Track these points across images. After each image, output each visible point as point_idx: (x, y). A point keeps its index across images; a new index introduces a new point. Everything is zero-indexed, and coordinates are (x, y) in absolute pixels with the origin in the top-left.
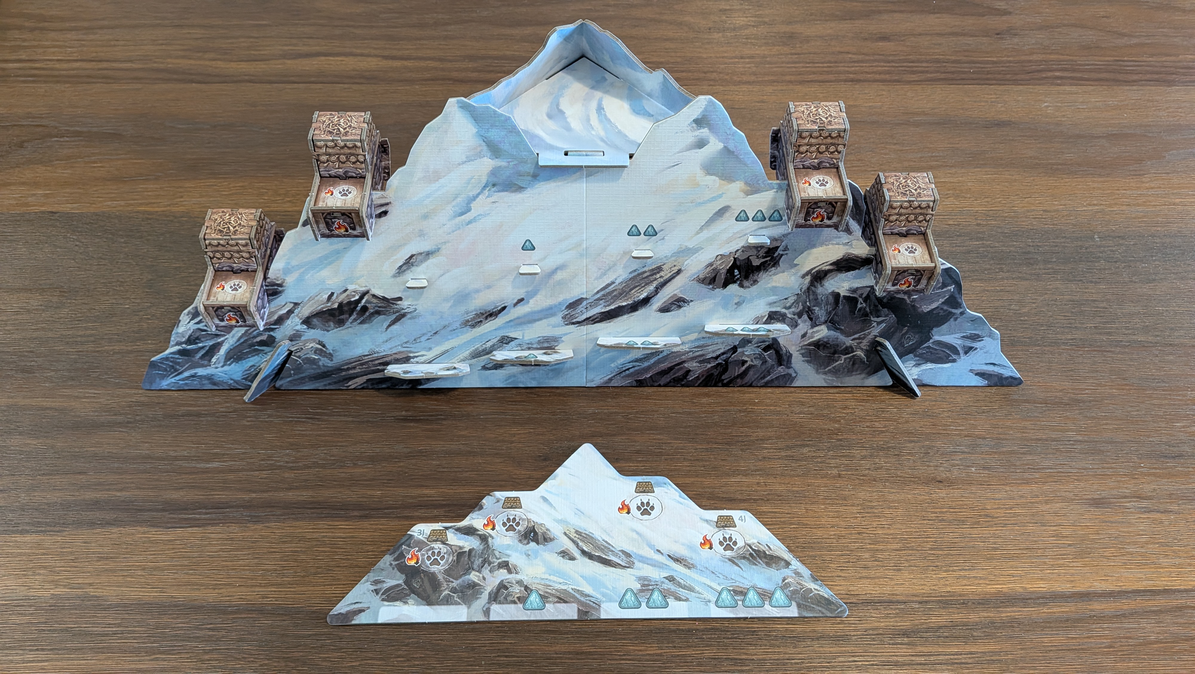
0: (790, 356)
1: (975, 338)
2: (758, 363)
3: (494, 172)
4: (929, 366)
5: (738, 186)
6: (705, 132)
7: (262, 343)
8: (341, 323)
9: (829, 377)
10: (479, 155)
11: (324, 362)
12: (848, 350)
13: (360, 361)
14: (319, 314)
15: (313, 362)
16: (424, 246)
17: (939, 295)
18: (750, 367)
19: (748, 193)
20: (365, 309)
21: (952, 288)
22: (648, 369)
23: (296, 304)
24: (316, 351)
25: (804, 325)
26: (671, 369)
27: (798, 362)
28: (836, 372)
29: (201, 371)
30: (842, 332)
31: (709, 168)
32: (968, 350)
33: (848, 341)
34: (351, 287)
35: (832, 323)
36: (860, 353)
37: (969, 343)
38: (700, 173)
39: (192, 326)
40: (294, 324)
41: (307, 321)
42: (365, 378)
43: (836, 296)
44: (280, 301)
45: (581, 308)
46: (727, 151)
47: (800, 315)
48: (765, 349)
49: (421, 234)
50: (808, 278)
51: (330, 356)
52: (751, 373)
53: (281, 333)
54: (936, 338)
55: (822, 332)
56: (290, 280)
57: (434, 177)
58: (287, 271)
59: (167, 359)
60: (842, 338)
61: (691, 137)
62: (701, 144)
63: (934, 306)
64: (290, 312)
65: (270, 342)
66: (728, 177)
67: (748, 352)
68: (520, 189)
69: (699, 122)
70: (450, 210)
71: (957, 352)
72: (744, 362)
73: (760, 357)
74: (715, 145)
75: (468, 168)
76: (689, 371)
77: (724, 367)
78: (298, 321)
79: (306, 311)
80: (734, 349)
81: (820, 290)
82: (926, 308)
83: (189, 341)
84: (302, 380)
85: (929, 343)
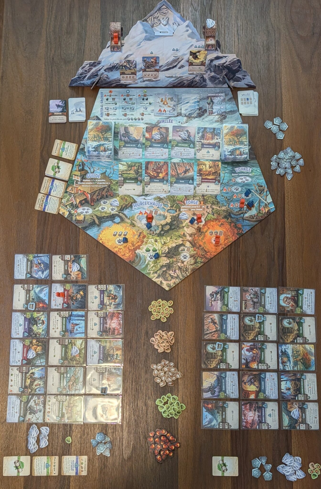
0: (206, 80)
1: (245, 76)
2: (199, 81)
3: (146, 36)
4: (235, 82)
5: (195, 40)
6: (188, 28)
7: (95, 75)
8: (112, 71)
9: (215, 85)
10: (143, 33)
11: (108, 80)
12: (218, 78)
13: (115, 80)
14: (108, 69)
15: (105, 80)
16: (131, 53)
17: (237, 65)
18: (198, 82)
19: (197, 42)
20: (117, 67)
21: (239, 64)
22: (175, 83)
23: (103, 66)
24: (106, 77)
25: (209, 72)
26: (181, 82)
27: (208, 81)
28: (216, 84)
29: (82, 82)
30: (217, 74)
31: (189, 36)
32: (244, 79)
33: (218, 76)
34: (115, 62)
35: (215, 72)
36: (221, 79)
37: (244, 77)
38: (187, 36)
39: (82, 71)
40: (102, 71)
41: (105, 70)
42: (115, 84)
43: (215, 65)
44: (100, 65)
45: (162, 67)
46: (192, 32)
47: (208, 70)
48: (201, 78)
49: (130, 50)
50: (210, 61)
51: (109, 79)
52: (198, 84)
53: (100, 73)
54: (237, 76)
55: (213, 74)
56: (103, 60)
57: (134, 37)
58: (102, 58)
59: (75, 79)
60: (217, 75)
61: (185, 29)
62: (187, 31)
63: (236, 68)
64: (102, 68)
65: (97, 75)
66: (193, 38)
67: (197, 79)
68: (151, 40)
69: (187, 26)
70: (136, 45)
71: (241, 79)
72: (196, 81)
73: (200, 80)
74: (190, 31)
75: (141, 36)
76: (184, 83)
77: (192, 82)
78: (103, 70)
79: (105, 68)
80: (194, 78)
81: (212, 64)
82: (234, 69)
83: (80, 75)
84: (102, 84)
85: (235, 77)
